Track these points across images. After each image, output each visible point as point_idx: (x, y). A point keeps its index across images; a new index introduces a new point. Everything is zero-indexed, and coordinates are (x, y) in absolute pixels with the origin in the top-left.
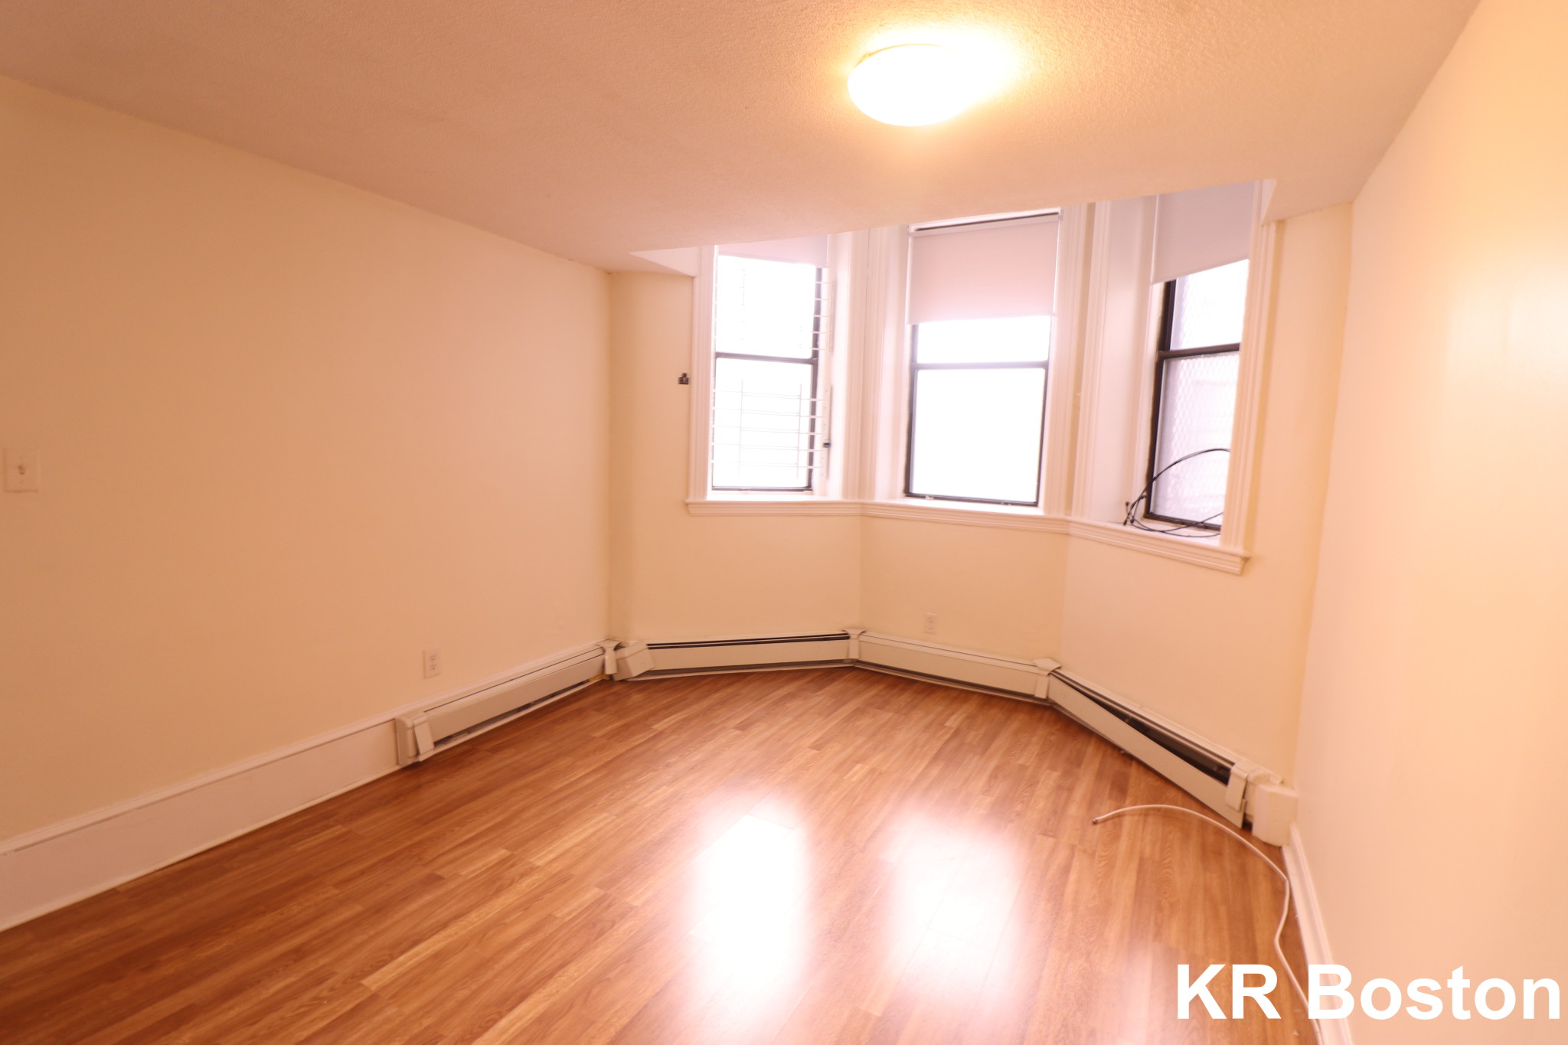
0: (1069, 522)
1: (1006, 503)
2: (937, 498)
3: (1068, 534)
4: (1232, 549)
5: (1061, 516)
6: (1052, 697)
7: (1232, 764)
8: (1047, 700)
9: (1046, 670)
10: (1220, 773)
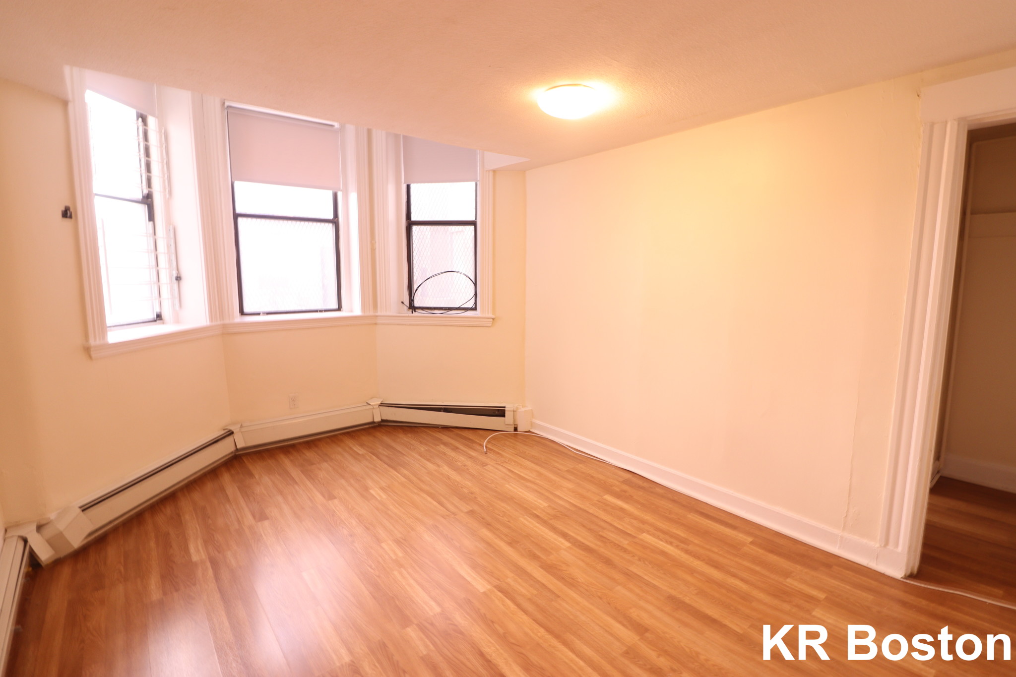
0: (377, 316)
1: (321, 311)
2: (268, 314)
3: (376, 324)
4: (487, 315)
5: (371, 313)
6: (384, 418)
7: (505, 407)
8: (383, 421)
9: (377, 405)
10: (500, 412)
